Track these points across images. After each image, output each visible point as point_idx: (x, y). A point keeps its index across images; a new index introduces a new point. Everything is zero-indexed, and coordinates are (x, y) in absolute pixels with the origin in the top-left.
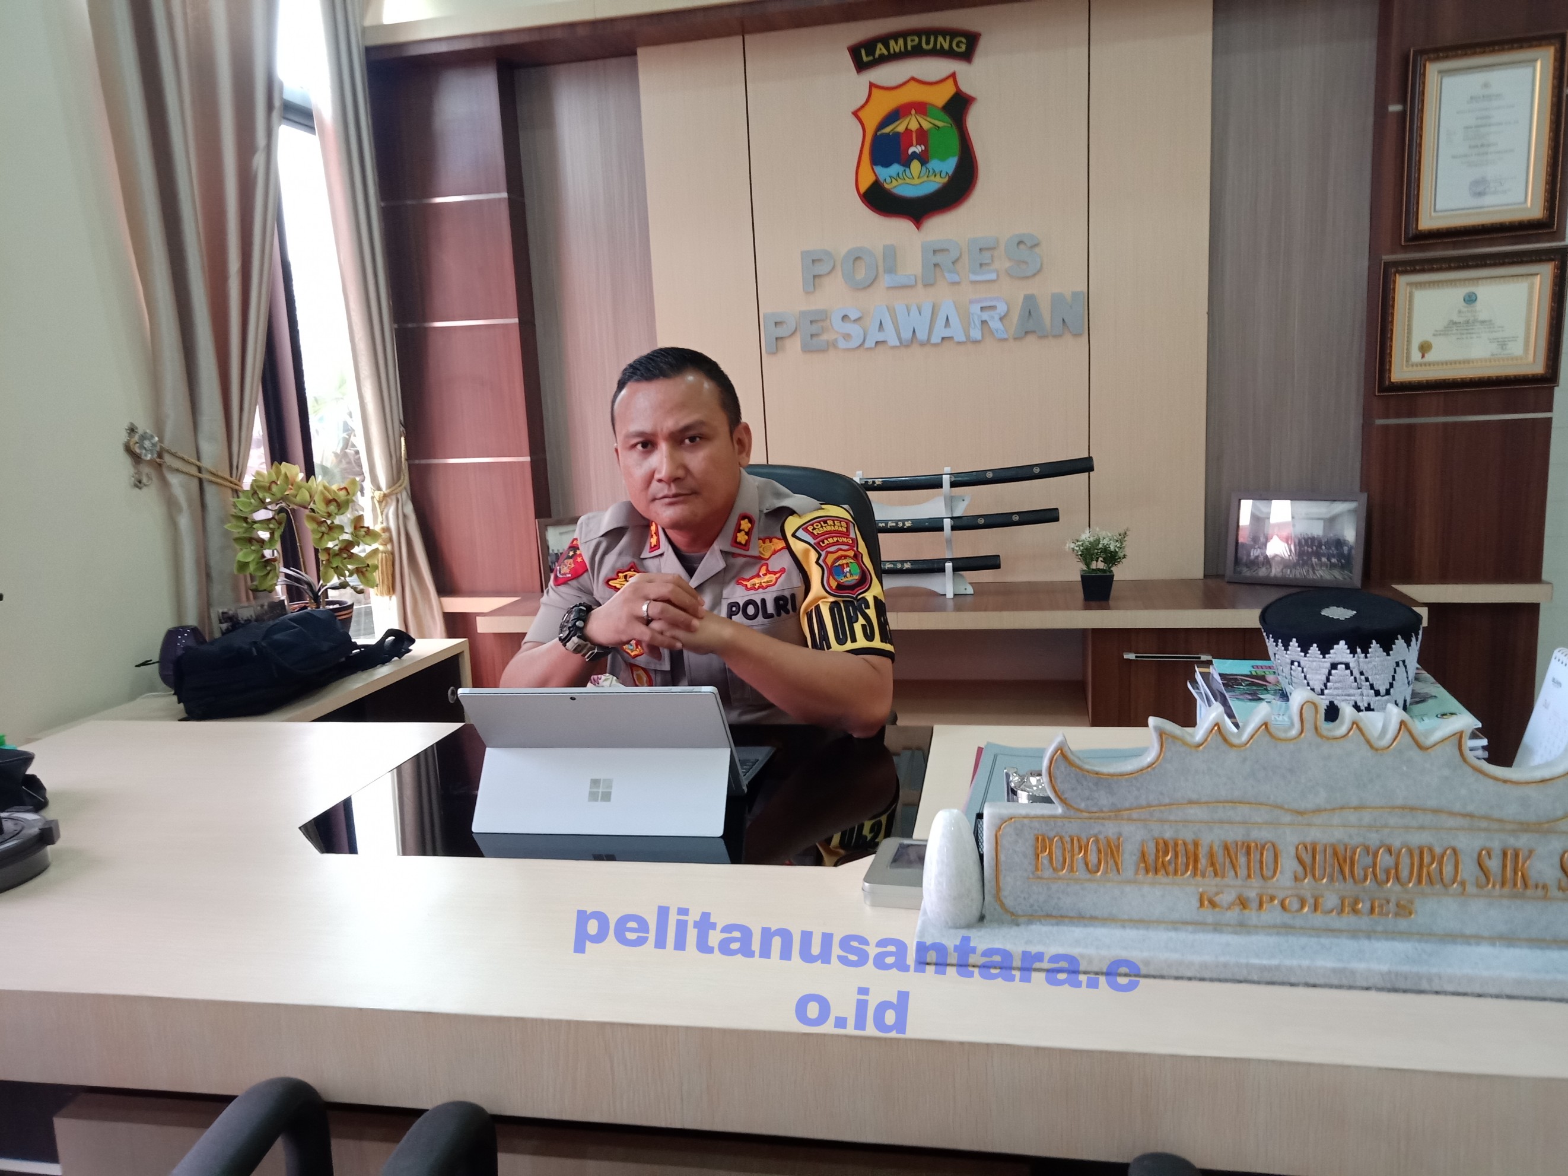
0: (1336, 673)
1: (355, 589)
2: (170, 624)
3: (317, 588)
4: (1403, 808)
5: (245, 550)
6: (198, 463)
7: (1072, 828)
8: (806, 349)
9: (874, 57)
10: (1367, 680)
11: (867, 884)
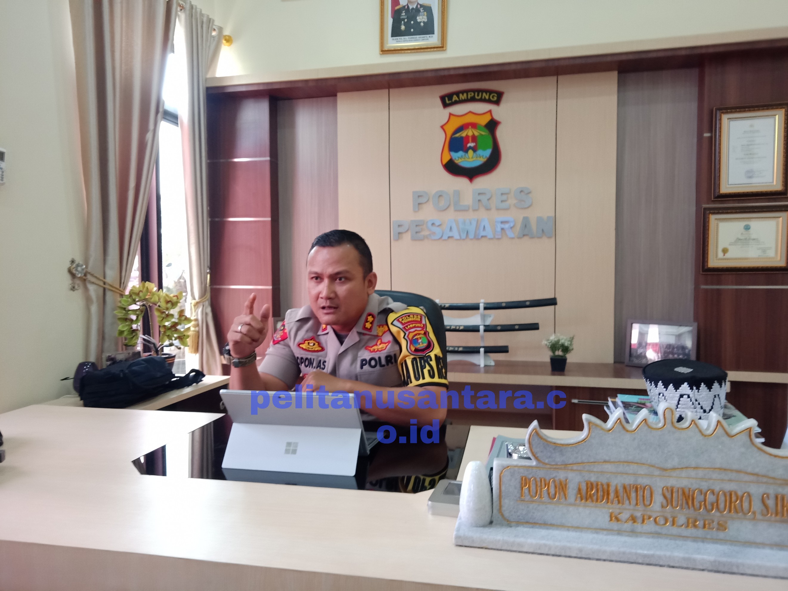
0: (682, 400)
1: (177, 347)
2: (81, 360)
3: (158, 346)
4: (720, 469)
5: (123, 325)
6: (104, 280)
7: (541, 474)
8: (414, 239)
9: (452, 101)
10: (699, 404)
11: (430, 502)
